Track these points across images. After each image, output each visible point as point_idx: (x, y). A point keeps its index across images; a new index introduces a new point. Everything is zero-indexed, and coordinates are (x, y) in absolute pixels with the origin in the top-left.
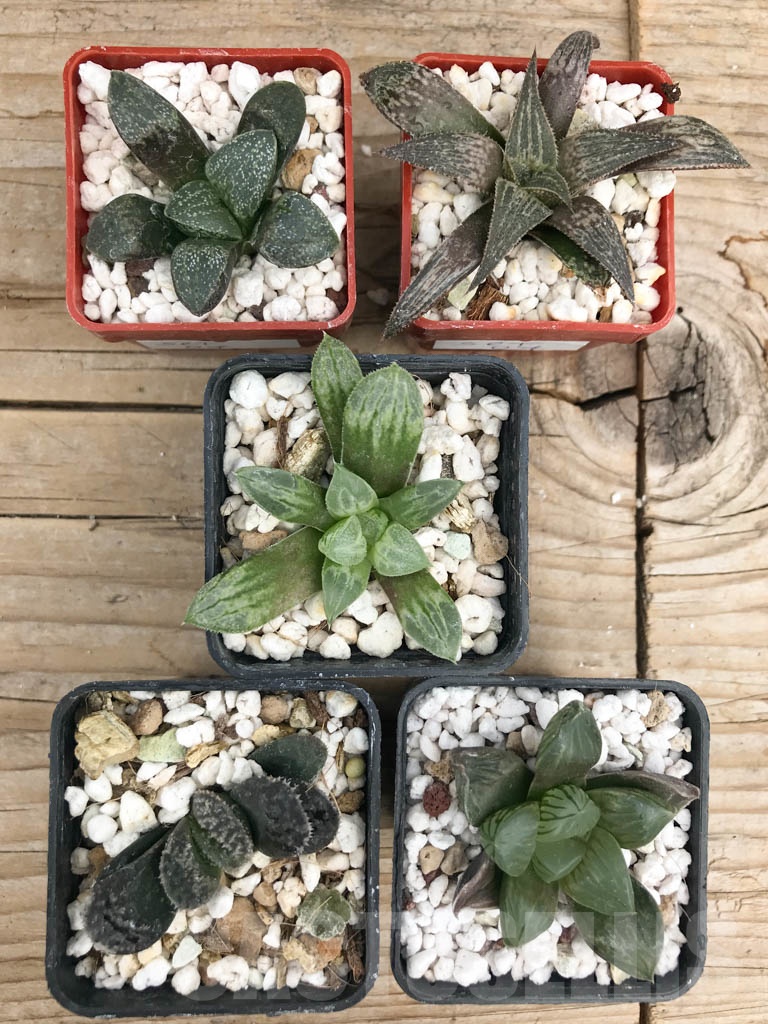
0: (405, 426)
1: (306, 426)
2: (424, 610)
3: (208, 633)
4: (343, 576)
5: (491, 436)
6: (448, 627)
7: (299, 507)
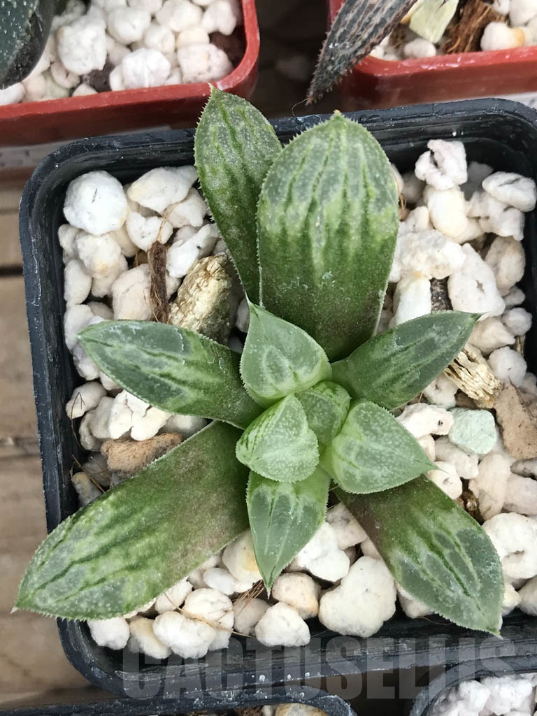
0: (366, 223)
1: (196, 253)
2: (432, 547)
3: (61, 624)
4: (284, 502)
5: (509, 240)
6: (479, 573)
7: (195, 386)
